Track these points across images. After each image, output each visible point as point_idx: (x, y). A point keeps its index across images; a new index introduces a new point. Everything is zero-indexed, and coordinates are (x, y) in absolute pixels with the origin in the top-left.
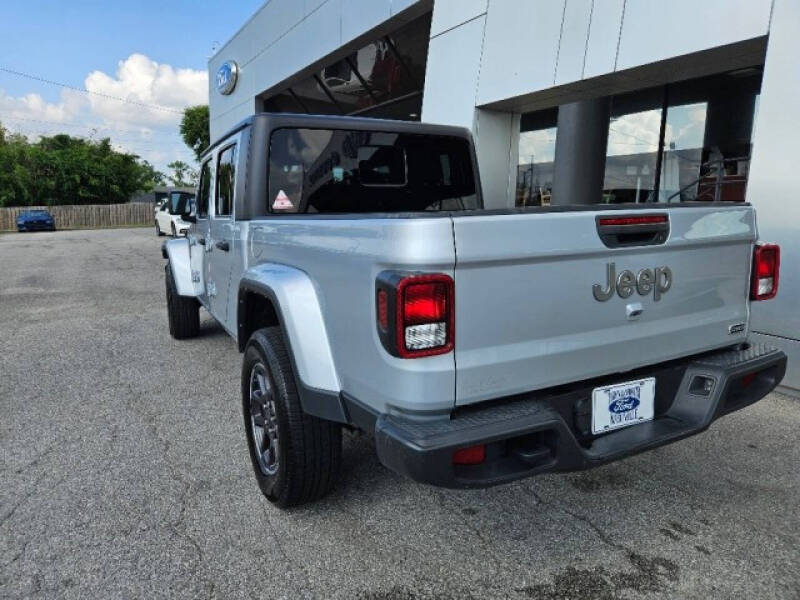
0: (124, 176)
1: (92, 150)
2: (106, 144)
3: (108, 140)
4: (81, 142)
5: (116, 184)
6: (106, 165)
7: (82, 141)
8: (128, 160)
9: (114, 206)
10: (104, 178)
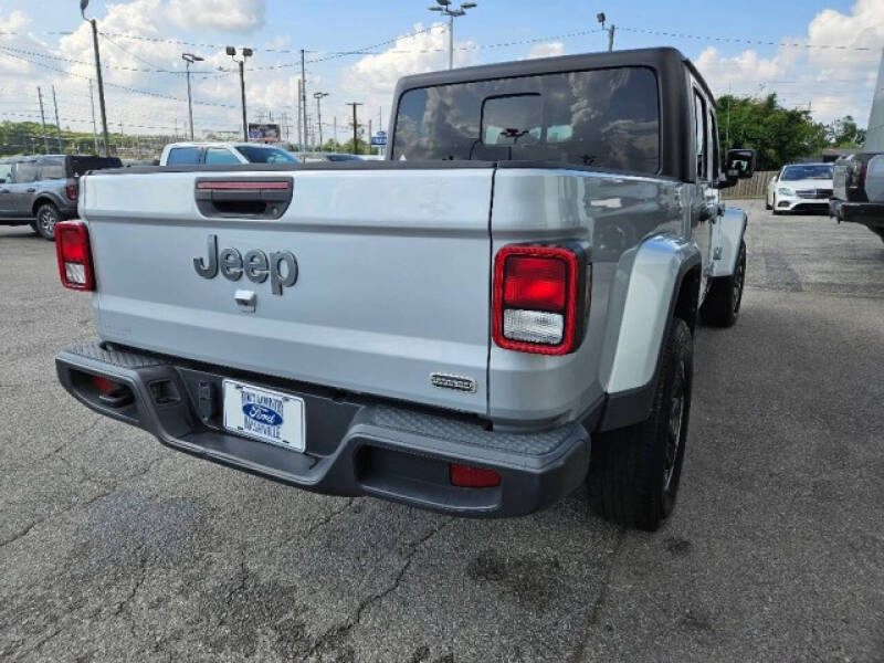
0: (785, 138)
1: (755, 110)
2: (771, 100)
3: (774, 95)
4: (745, 103)
5: (772, 148)
6: (765, 126)
7: (746, 100)
8: (794, 118)
9: (765, 173)
10: (759, 141)
